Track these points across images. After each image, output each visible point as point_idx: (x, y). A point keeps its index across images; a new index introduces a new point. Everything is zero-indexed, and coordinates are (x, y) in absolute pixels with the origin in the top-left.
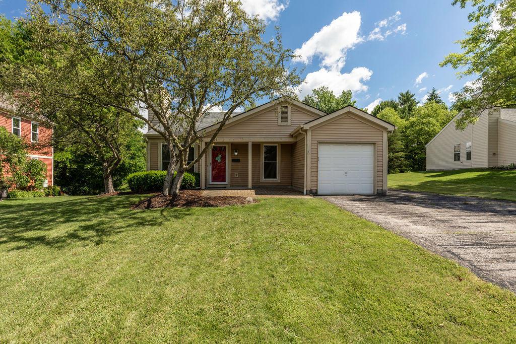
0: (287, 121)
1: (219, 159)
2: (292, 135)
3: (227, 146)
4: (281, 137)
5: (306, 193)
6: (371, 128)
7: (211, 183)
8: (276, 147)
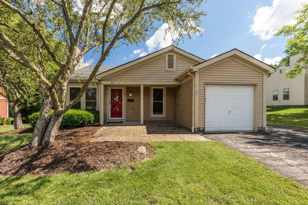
0: (172, 67)
1: (116, 99)
2: (177, 79)
3: (123, 88)
4: (167, 80)
5: (194, 130)
6: (253, 71)
7: (110, 118)
8: (162, 89)
